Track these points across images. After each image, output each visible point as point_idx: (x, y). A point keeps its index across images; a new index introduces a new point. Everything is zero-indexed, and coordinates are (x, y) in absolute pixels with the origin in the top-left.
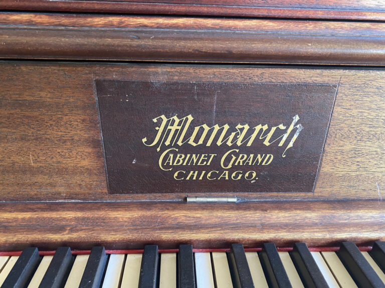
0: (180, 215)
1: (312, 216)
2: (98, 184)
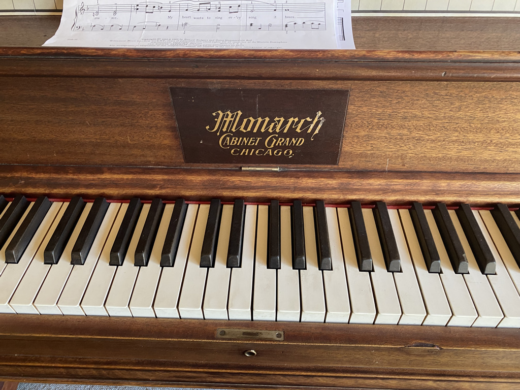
0: (236, 179)
1: (333, 182)
2: (177, 157)
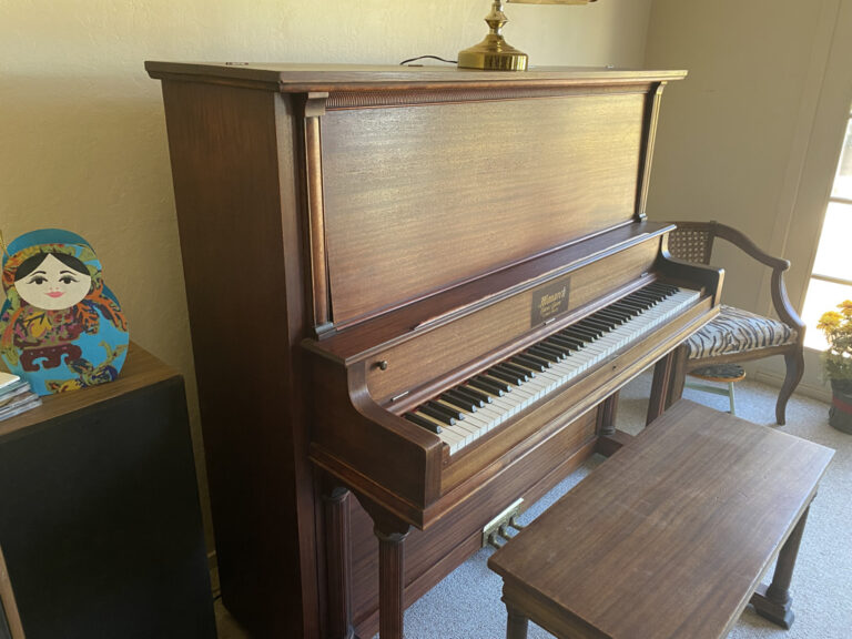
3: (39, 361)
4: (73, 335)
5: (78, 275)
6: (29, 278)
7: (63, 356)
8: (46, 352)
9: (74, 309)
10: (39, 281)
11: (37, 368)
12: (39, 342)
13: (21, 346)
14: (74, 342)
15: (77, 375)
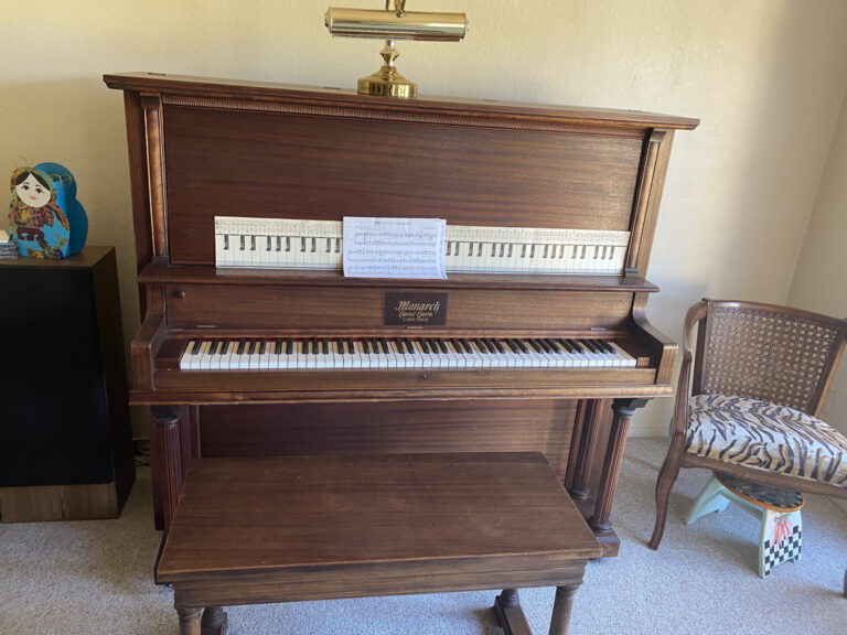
3: (24, 235)
4: (41, 225)
5: (44, 189)
6: (21, 185)
7: (36, 236)
8: (28, 230)
9: (42, 209)
10: (26, 188)
11: (23, 238)
12: (25, 224)
13: (18, 223)
14: (41, 229)
15: (41, 250)
